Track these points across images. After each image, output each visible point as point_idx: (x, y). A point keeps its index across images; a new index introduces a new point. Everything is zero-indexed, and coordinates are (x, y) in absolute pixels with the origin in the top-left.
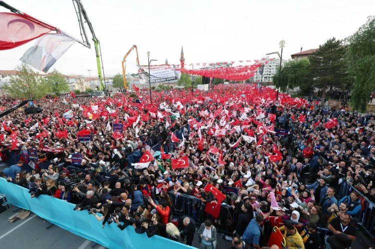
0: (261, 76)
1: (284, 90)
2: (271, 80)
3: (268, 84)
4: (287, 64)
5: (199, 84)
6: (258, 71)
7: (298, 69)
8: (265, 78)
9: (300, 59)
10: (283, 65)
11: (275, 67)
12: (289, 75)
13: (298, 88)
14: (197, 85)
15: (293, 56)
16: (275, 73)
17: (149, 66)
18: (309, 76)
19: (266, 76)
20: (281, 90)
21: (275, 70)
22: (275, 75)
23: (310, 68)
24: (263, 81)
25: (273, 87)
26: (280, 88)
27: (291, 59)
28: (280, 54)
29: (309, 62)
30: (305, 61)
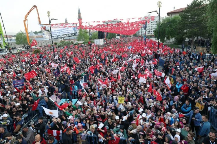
0: (145, 30)
1: (163, 41)
2: (153, 34)
3: (151, 36)
4: (164, 20)
5: (95, 39)
6: (143, 26)
7: (172, 24)
8: (148, 32)
9: (173, 16)
10: (161, 21)
11: (155, 23)
12: (166, 29)
13: (174, 39)
14: (94, 40)
15: (168, 14)
16: (156, 28)
17: (50, 24)
18: (181, 30)
19: (149, 30)
20: (161, 40)
21: (155, 26)
22: (156, 29)
23: (182, 23)
24: (147, 34)
25: (154, 39)
26: (160, 40)
27: (167, 16)
28: (159, 13)
29: (180, 18)
30: (177, 18)
